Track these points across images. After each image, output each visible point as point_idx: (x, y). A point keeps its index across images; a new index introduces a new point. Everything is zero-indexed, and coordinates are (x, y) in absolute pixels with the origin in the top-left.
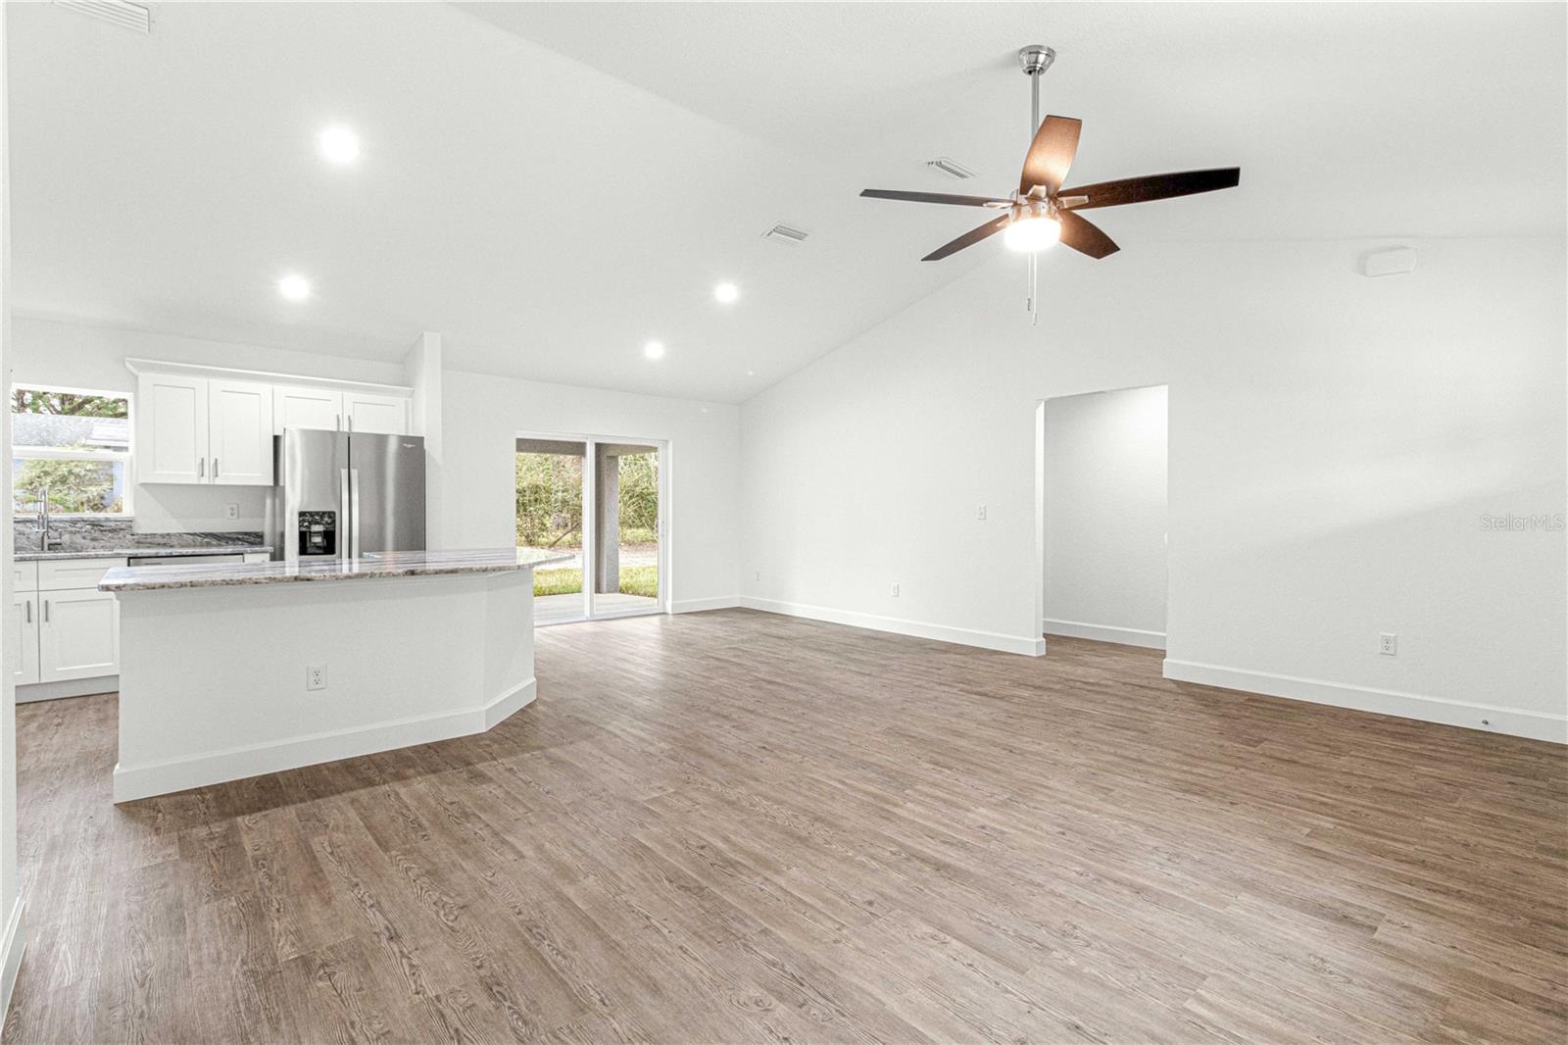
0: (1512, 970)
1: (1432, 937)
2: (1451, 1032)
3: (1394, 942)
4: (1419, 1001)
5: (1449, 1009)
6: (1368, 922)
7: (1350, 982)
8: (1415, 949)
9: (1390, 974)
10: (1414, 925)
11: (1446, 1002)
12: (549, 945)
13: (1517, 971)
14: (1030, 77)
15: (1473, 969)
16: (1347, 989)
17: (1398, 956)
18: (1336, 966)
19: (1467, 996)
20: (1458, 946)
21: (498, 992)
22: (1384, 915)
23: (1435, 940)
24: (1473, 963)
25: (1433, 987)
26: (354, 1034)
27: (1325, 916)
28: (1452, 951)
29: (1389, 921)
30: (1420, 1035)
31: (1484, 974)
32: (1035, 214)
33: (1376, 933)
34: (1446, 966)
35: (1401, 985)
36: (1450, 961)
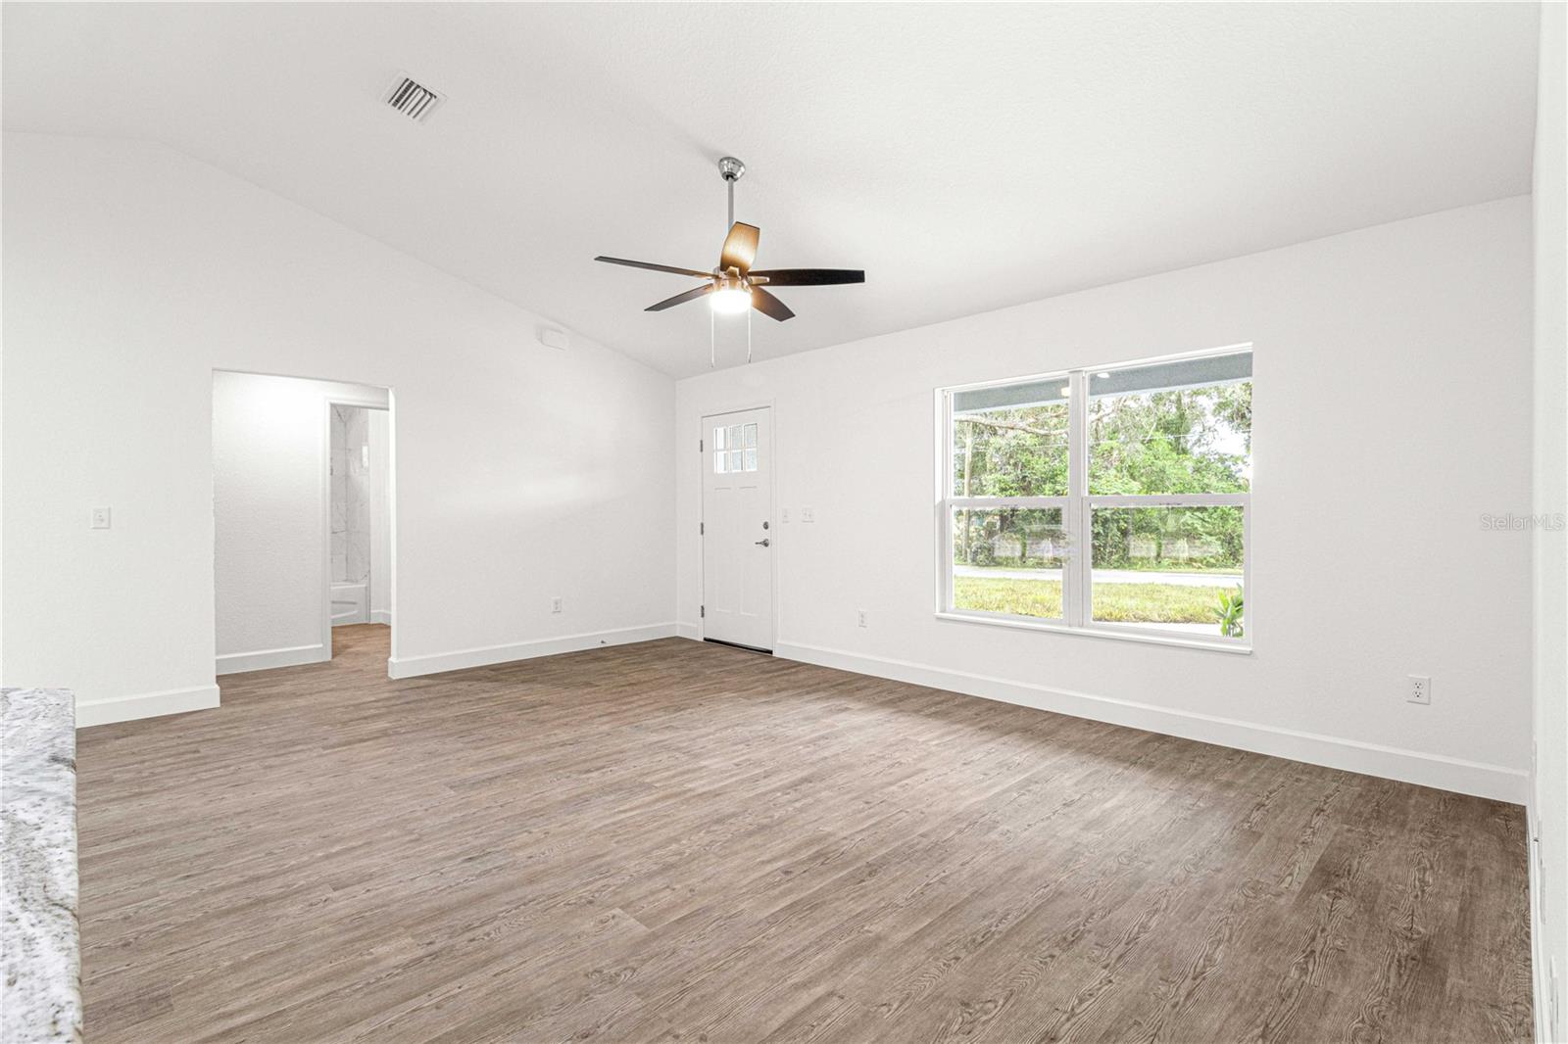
12: (997, 926)
14: (726, 183)
21: (1073, 936)
26: (1182, 999)
32: (733, 285)
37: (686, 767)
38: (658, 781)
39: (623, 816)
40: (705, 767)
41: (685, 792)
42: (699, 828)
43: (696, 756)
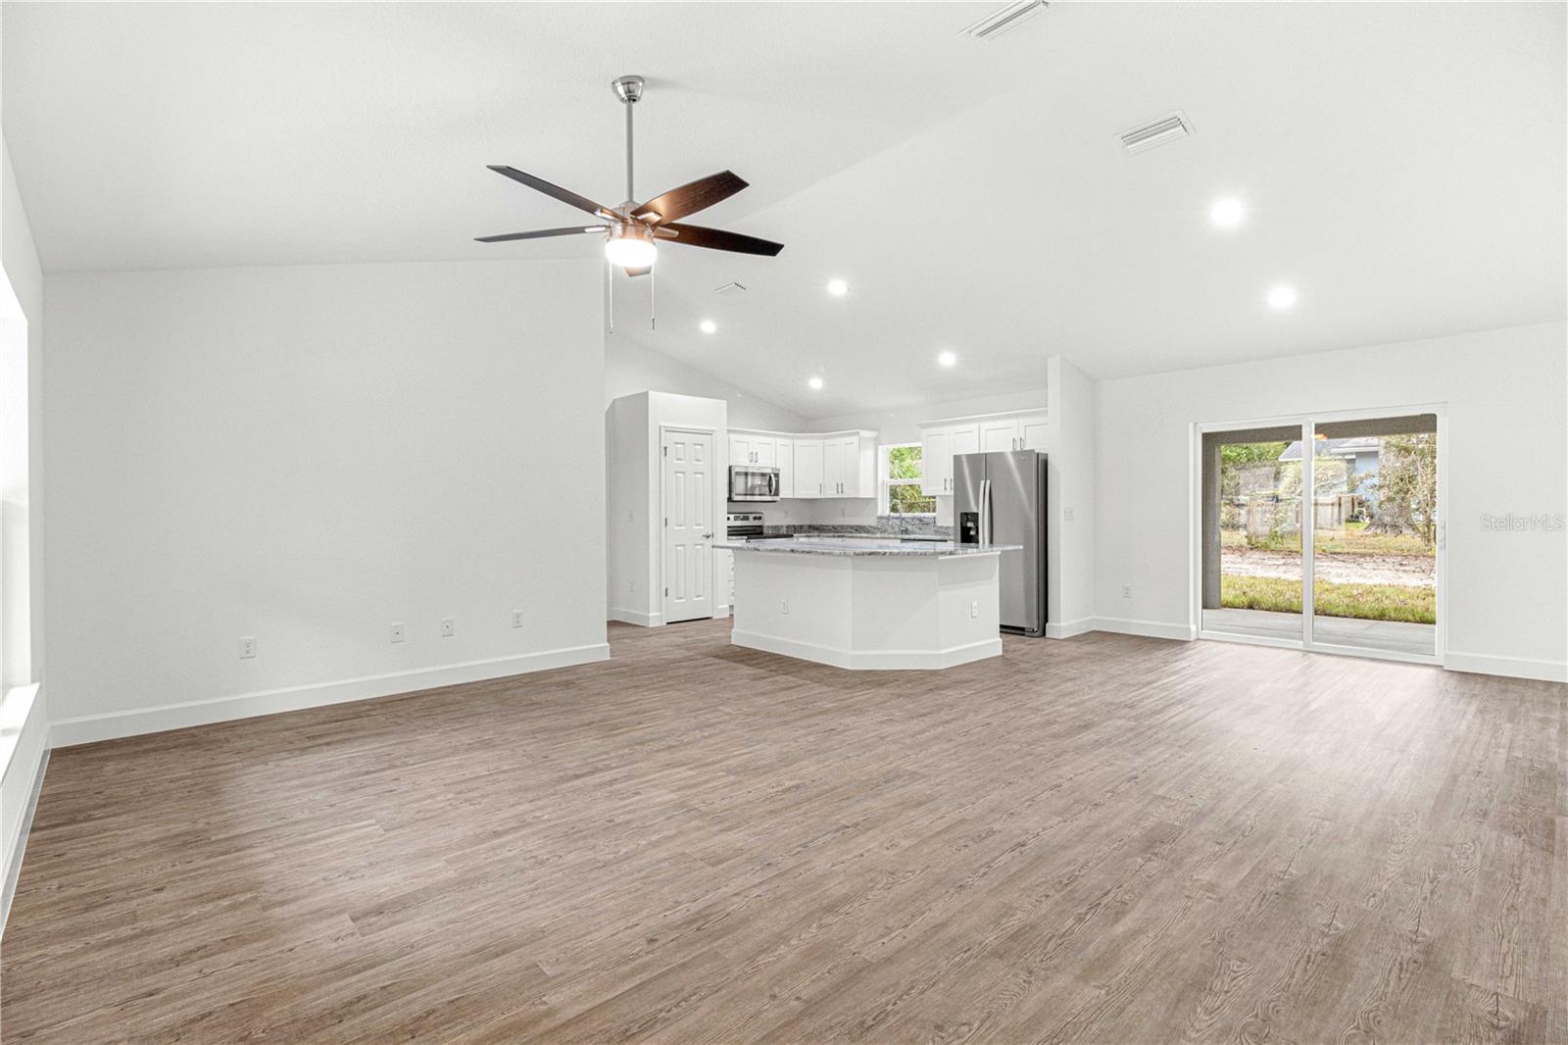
0: (238, 964)
1: (313, 946)
2: (248, 895)
3: (332, 921)
4: (278, 898)
5: (258, 906)
6: (364, 922)
7: (324, 879)
8: (315, 927)
9: (309, 900)
10: (334, 945)
11: (265, 909)
13: (234, 965)
15: (266, 943)
16: (321, 875)
17: (319, 914)
18: (342, 881)
19: (255, 922)
20: (289, 953)
22: (363, 935)
23: (308, 946)
24: (267, 948)
25: (278, 912)
27: (394, 902)
28: (290, 946)
29: (353, 934)
30: (263, 883)
31: (255, 945)
33: (348, 917)
34: (283, 932)
35: (296, 899)
36: (284, 937)
37: (694, 791)
38: (723, 776)
39: (746, 751)
40: (673, 791)
41: (696, 767)
42: (688, 743)
43: (681, 805)
